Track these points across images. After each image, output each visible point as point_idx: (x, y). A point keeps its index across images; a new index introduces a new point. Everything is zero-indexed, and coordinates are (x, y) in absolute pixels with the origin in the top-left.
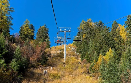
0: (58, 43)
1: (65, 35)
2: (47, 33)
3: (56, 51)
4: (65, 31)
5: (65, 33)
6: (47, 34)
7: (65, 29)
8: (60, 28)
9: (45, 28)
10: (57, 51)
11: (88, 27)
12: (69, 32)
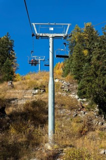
0: (32, 64)
1: (51, 49)
2: (11, 49)
3: (23, 89)
4: (51, 35)
5: (51, 40)
6: (11, 51)
7: (52, 29)
8: (34, 24)
9: (7, 39)
10: (27, 90)
11: (92, 36)
12: (65, 38)
